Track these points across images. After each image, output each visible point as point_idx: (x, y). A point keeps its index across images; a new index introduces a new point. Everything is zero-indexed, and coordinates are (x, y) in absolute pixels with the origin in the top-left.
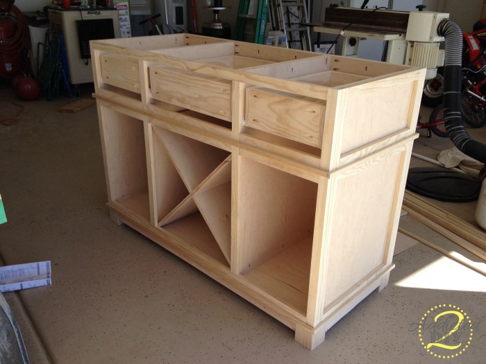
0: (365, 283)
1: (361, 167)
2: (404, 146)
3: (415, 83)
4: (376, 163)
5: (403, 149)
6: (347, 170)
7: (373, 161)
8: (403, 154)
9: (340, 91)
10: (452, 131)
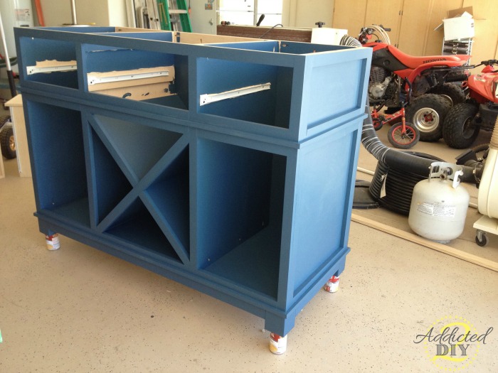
10: (369, 143)
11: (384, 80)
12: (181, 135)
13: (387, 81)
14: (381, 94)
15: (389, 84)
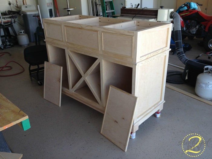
0: (153, 108)
1: (148, 61)
2: (165, 53)
3: (168, 29)
4: (155, 60)
5: (165, 55)
6: (143, 62)
7: (153, 59)
8: (165, 56)
9: (138, 32)
10: (181, 57)
11: (196, 26)
12: (97, 59)
13: (197, 27)
14: (194, 33)
15: (198, 28)
